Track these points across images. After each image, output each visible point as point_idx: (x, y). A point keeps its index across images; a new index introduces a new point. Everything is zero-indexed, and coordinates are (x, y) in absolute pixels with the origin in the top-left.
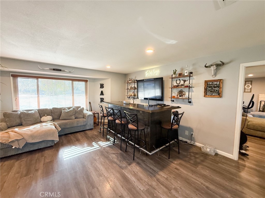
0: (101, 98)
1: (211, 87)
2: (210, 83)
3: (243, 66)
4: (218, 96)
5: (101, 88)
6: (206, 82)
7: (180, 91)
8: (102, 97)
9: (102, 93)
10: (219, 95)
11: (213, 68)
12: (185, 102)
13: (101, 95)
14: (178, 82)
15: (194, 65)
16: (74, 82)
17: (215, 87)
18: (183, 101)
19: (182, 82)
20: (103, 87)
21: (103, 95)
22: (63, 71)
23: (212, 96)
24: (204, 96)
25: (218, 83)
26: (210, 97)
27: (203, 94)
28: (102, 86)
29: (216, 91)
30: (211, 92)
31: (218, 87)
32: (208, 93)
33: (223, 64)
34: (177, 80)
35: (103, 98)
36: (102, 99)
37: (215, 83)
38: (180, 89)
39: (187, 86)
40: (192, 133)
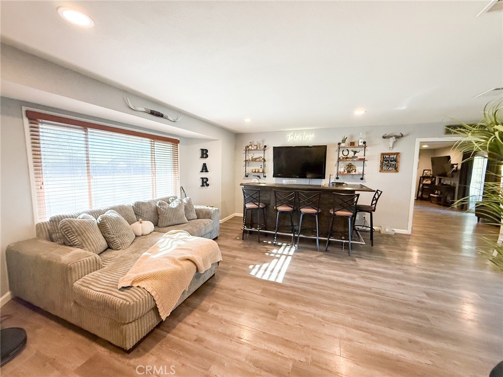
0: (202, 178)
1: (388, 160)
2: (387, 156)
3: (418, 141)
4: (395, 171)
5: (202, 157)
6: (383, 154)
7: (348, 165)
8: (204, 175)
9: (205, 169)
10: (396, 169)
11: (392, 140)
12: (355, 179)
13: (202, 171)
14: (346, 153)
15: (367, 133)
16: (155, 143)
17: (391, 161)
18: (353, 178)
19: (351, 154)
20: (207, 156)
21: (207, 171)
22: (166, 118)
23: (388, 171)
24: (380, 171)
25: (395, 157)
26: (386, 172)
27: (379, 168)
28: (204, 153)
29: (393, 165)
30: (388, 166)
31: (395, 161)
32: (384, 168)
33: (402, 136)
34: (343, 151)
35: (207, 178)
36: (205, 180)
37: (392, 156)
38: (348, 163)
39: (361, 159)
40: (364, 216)
